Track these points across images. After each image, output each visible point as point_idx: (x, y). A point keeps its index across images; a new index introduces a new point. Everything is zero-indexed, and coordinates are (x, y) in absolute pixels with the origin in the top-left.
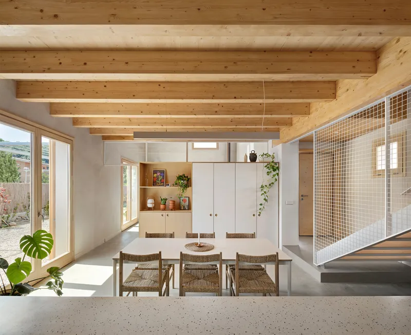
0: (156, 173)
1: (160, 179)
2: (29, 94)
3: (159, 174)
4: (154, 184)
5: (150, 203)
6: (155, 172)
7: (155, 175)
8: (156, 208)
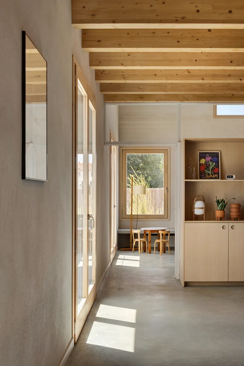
0: (204, 158)
1: (211, 168)
2: (99, 41)
3: (209, 159)
4: (202, 176)
5: (199, 208)
6: (203, 155)
7: (203, 161)
8: (208, 216)
